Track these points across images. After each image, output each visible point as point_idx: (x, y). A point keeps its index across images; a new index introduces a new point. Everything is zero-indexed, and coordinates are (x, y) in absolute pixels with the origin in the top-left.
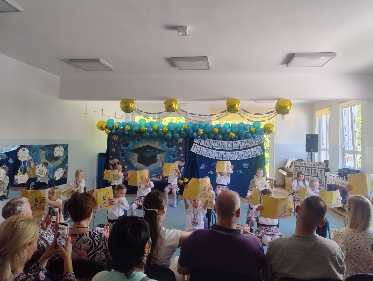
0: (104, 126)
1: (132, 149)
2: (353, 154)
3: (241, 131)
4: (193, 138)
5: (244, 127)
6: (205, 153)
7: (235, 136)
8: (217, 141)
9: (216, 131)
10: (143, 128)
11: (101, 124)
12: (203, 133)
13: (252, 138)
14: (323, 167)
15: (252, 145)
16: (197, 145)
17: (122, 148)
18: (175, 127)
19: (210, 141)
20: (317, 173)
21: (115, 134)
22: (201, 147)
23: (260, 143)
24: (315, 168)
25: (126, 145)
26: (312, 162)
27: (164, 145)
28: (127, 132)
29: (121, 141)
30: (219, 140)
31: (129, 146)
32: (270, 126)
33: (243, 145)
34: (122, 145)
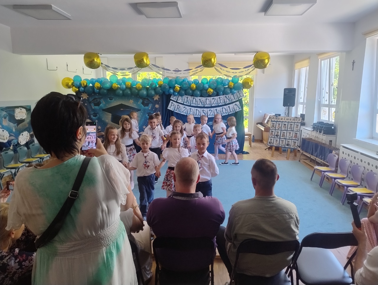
0: (70, 84)
1: (105, 108)
2: (328, 108)
3: (220, 86)
4: (169, 95)
5: (222, 82)
6: (183, 110)
7: (213, 92)
8: (195, 98)
9: (193, 87)
10: (115, 85)
11: (67, 81)
12: (180, 90)
13: (231, 94)
14: (299, 122)
15: (230, 101)
16: (174, 102)
17: (93, 108)
18: (150, 83)
19: (187, 98)
20: (293, 127)
21: (84, 92)
22: (178, 104)
23: (238, 99)
24: (292, 122)
25: (98, 104)
26: (288, 116)
27: (139, 103)
28: (97, 89)
29: (91, 99)
30: (197, 97)
31: (101, 105)
32: (248, 81)
33: (221, 101)
34: (93, 104)
